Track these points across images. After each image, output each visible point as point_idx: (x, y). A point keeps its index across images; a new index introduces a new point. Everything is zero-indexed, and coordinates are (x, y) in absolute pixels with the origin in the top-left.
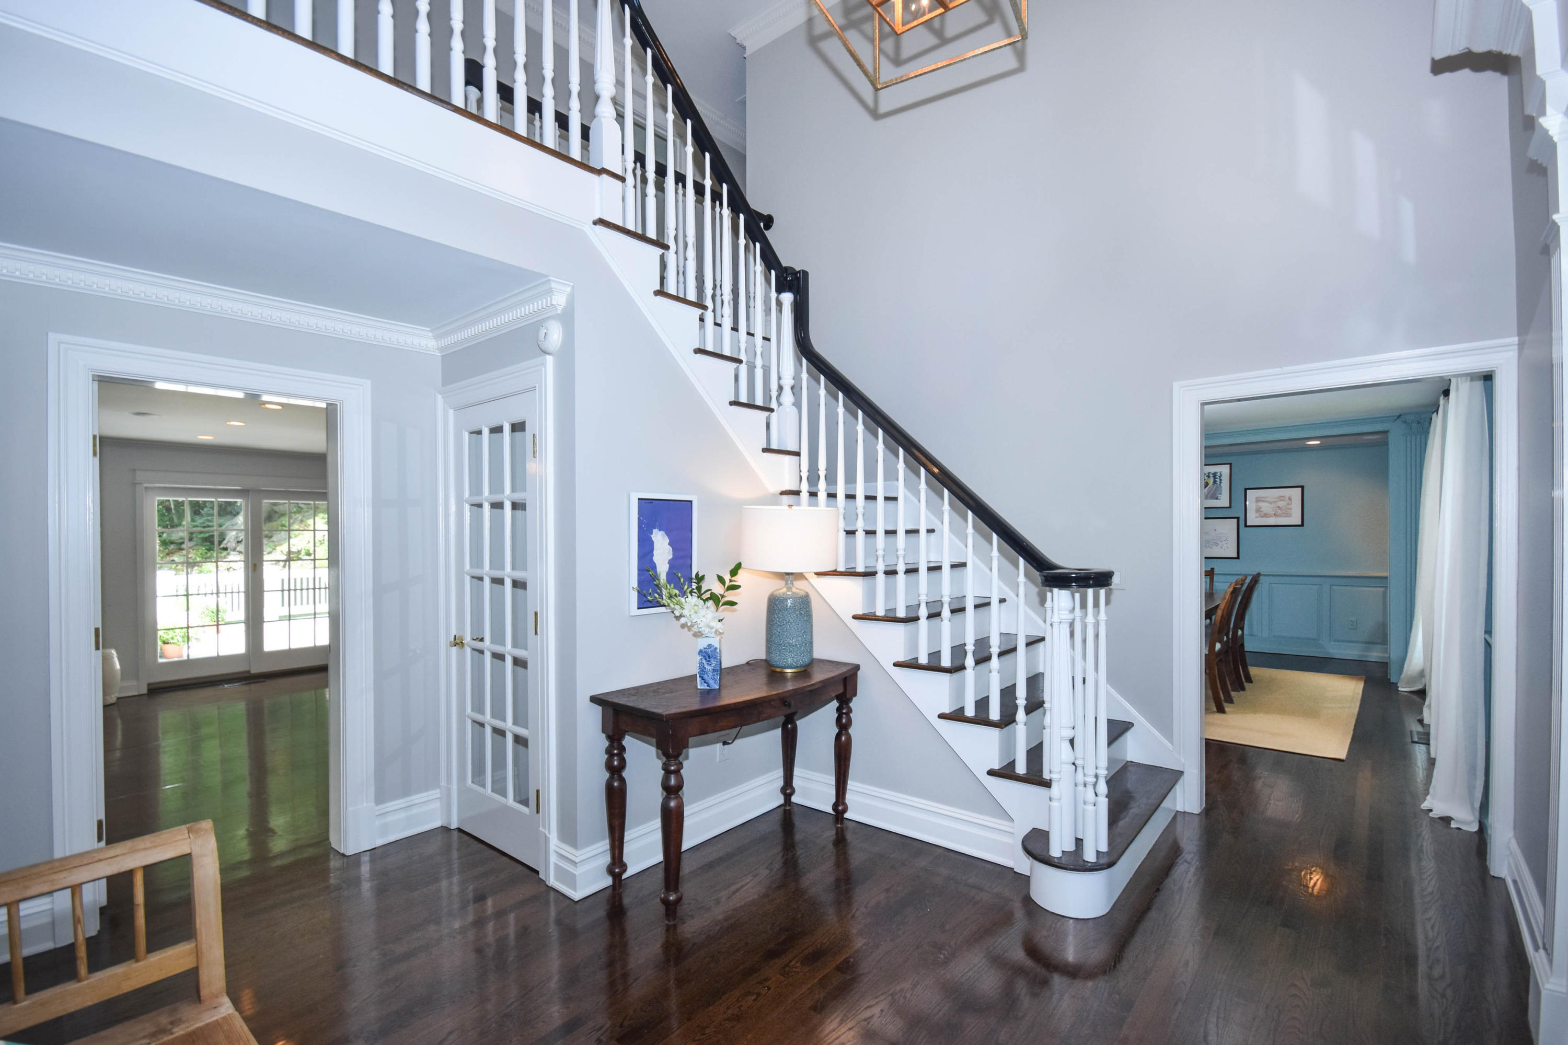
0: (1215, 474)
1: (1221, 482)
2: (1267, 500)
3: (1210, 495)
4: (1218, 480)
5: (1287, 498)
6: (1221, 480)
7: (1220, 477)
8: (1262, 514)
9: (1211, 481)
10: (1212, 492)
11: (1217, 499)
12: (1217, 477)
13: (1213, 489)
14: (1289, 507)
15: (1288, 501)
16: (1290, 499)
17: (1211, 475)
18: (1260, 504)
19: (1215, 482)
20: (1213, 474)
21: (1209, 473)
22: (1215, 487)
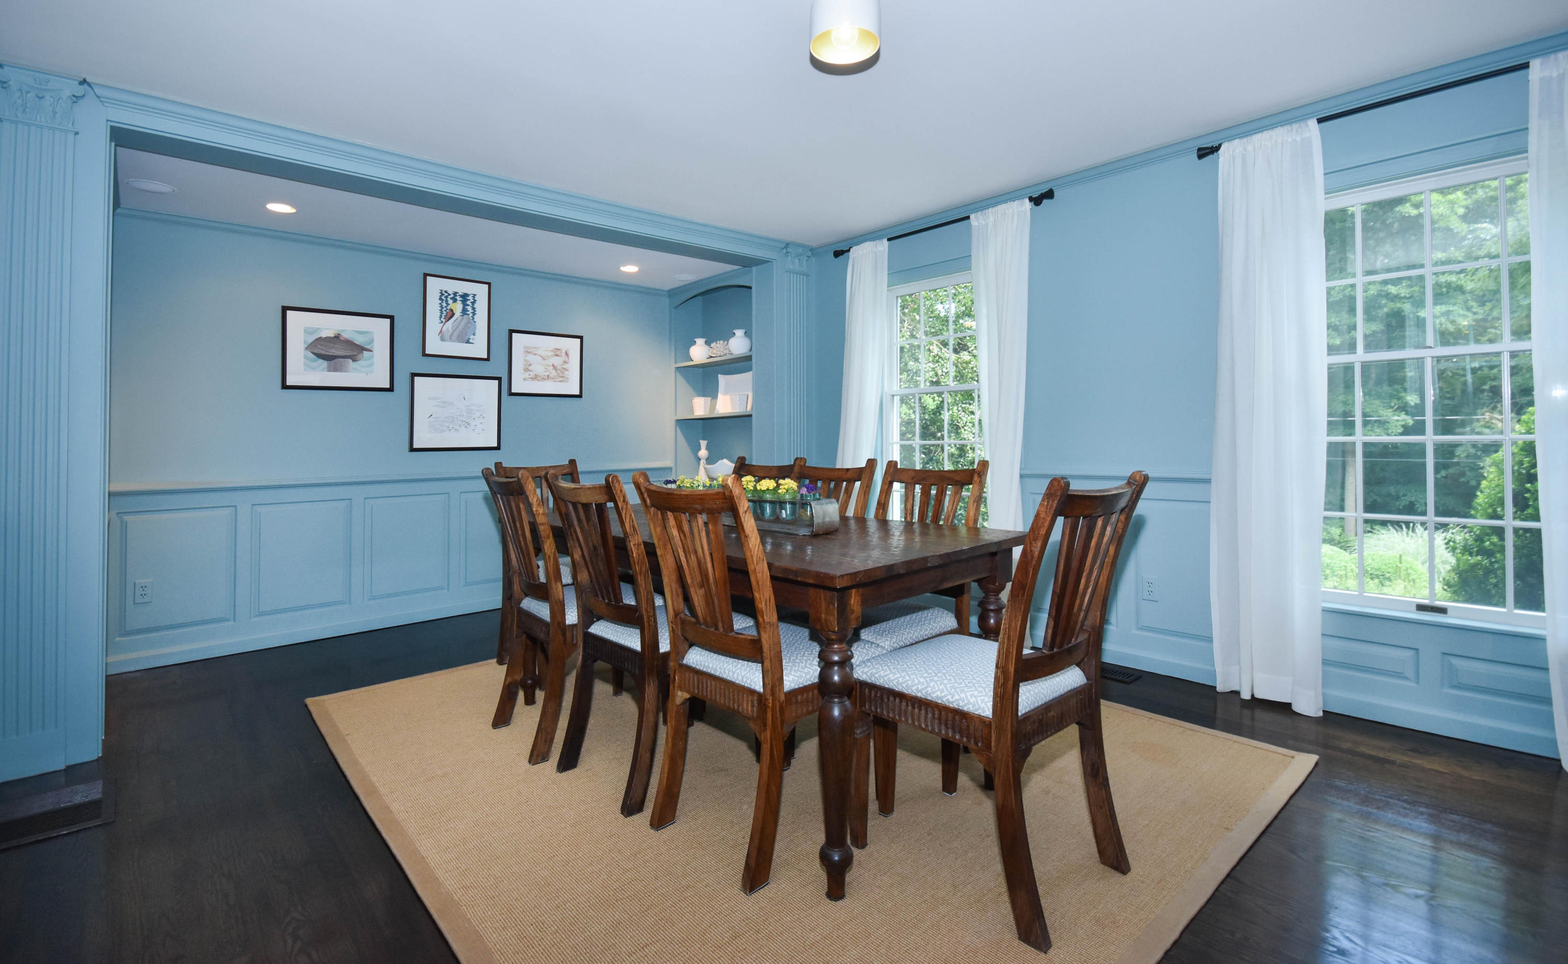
0: (465, 297)
1: (474, 314)
2: (539, 352)
3: (456, 333)
4: (469, 308)
5: (564, 352)
6: (474, 309)
7: (473, 303)
8: (532, 374)
9: (458, 307)
10: (461, 327)
11: (468, 342)
12: (469, 303)
13: (463, 324)
14: (565, 366)
15: (564, 358)
16: (567, 354)
17: (458, 298)
18: (530, 358)
19: (464, 311)
20: (461, 296)
21: (455, 294)
22: (465, 321)
